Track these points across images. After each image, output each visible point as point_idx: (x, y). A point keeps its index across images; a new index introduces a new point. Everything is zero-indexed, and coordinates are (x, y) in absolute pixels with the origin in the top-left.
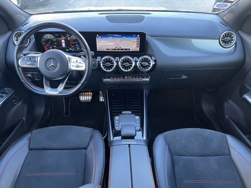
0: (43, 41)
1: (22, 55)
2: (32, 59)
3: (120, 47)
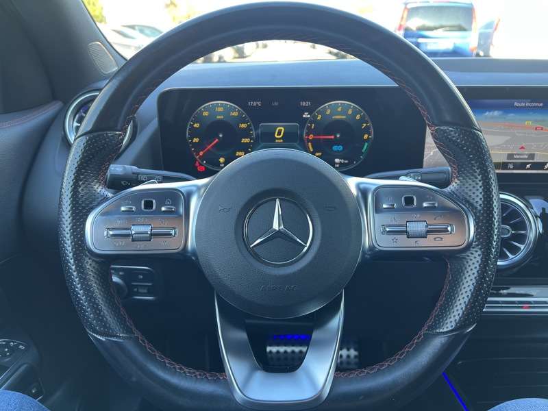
0: (192, 128)
1: (100, 189)
2: (159, 207)
3: (532, 156)
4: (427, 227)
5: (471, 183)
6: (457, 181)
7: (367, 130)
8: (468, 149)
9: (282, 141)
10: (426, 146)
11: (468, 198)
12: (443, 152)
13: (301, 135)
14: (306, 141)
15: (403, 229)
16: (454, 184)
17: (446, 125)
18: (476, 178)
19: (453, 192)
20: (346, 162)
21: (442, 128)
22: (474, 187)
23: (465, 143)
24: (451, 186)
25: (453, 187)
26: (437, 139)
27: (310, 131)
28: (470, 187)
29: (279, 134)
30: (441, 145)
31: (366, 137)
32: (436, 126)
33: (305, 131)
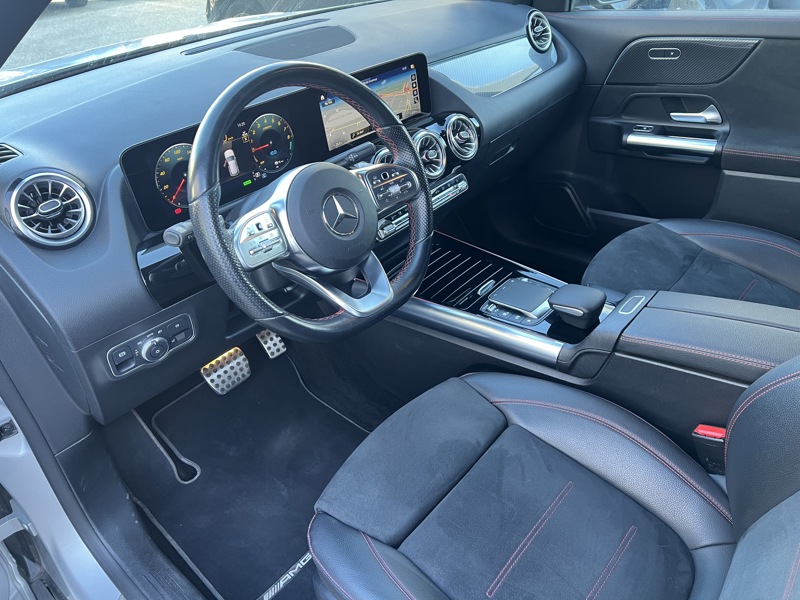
0: (160, 178)
7: (288, 132)
20: (282, 161)
31: (289, 137)
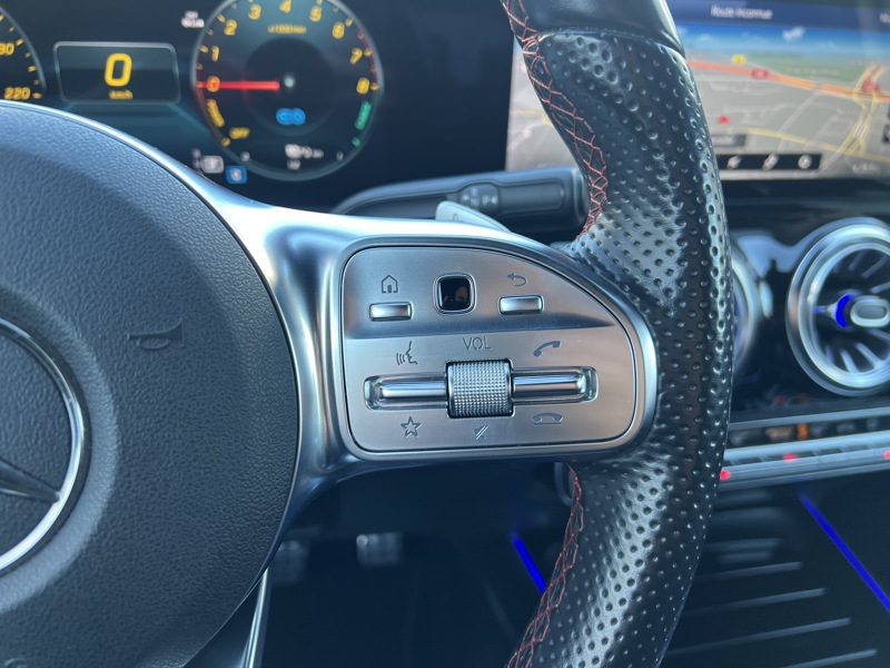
3: (741, 139)
4: (512, 376)
5: (651, 228)
6: (605, 221)
8: (643, 110)
9: (128, 95)
10: (514, 113)
11: (641, 279)
12: (561, 125)
13: (185, 79)
14: (200, 95)
15: (436, 389)
16: (594, 229)
17: (573, 27)
18: (668, 212)
19: (594, 259)
20: (318, 154)
21: (560, 37)
22: (659, 243)
23: (637, 90)
24: (584, 237)
25: (589, 240)
26: (544, 78)
27: (208, 68)
28: (648, 243)
29: (117, 73)
30: (555, 99)
31: (363, 86)
32: (541, 29)
33: (195, 67)
